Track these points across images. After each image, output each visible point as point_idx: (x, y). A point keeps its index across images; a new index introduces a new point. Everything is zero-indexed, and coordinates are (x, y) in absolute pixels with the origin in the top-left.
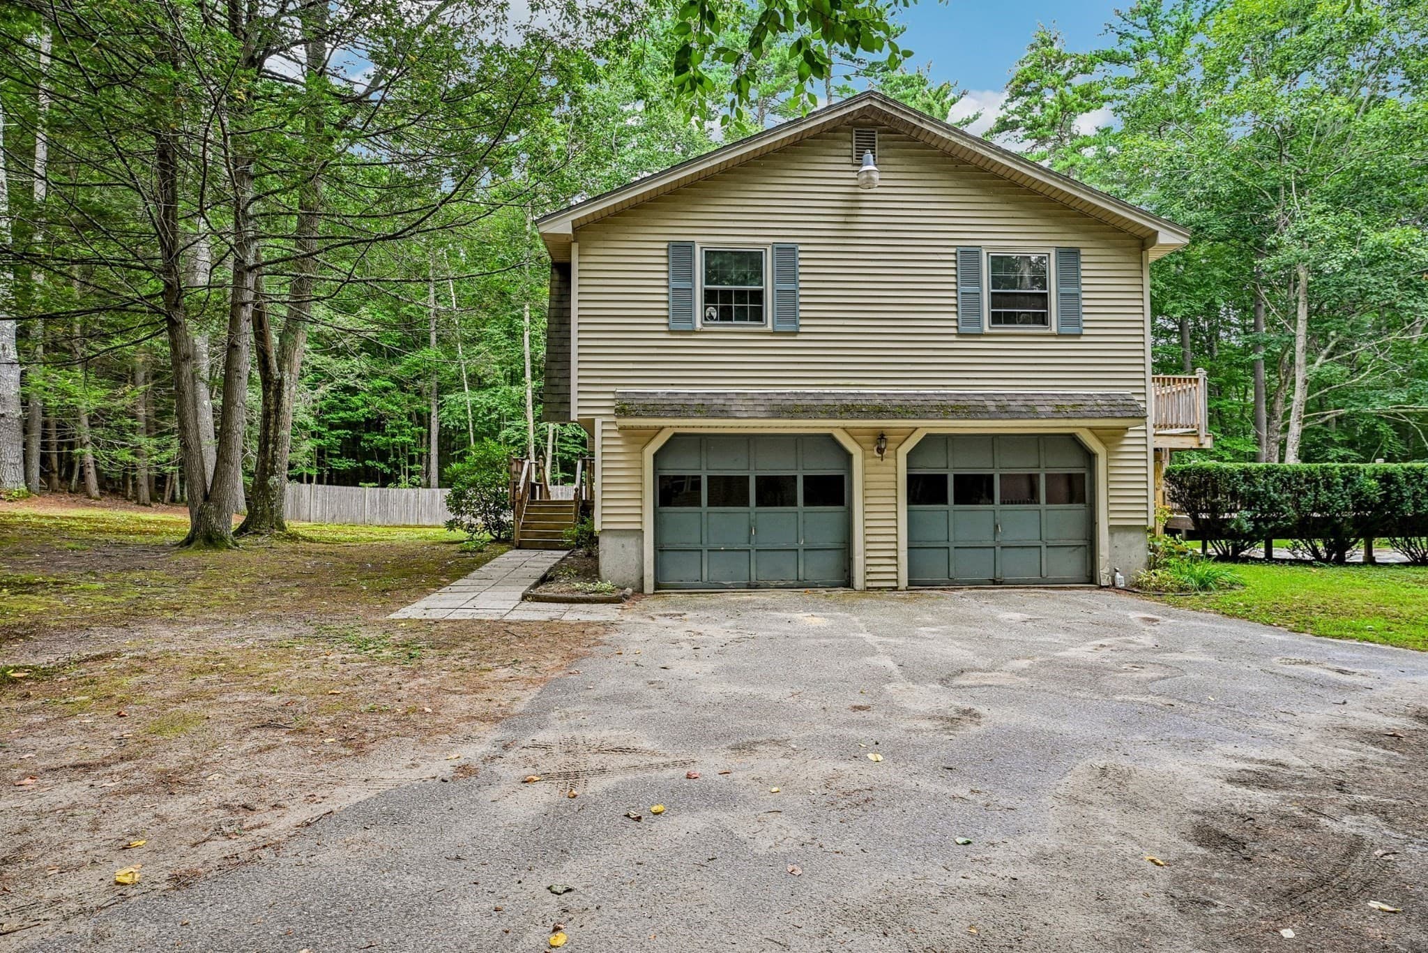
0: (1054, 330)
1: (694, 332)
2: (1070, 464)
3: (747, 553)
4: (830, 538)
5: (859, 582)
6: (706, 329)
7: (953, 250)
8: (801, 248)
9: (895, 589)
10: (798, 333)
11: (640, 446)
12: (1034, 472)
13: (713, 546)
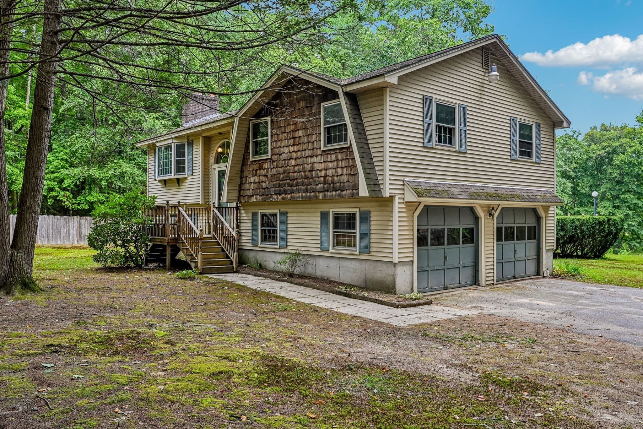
0: (534, 160)
1: (432, 148)
2: (531, 222)
3: (443, 271)
4: (468, 260)
5: (483, 282)
6: (437, 147)
7: (509, 118)
8: (468, 108)
9: (493, 284)
10: (466, 153)
11: (412, 212)
12: (523, 225)
13: (432, 268)
